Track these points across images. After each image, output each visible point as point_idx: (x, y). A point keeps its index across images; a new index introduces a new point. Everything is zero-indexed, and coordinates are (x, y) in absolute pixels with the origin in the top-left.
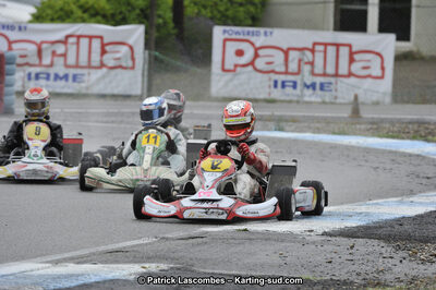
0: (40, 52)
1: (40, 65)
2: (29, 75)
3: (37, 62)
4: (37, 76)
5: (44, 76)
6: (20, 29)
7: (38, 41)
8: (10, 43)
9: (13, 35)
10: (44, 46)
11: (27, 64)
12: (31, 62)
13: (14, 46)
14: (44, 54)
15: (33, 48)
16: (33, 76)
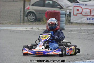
0: (91, 12)
1: (91, 16)
2: (88, 18)
3: (90, 15)
4: (90, 19)
5: (92, 19)
6: (85, 5)
7: (90, 9)
8: (82, 9)
9: (83, 7)
10: (92, 10)
11: (87, 15)
12: (88, 15)
13: (84, 10)
14: (92, 12)
15: (89, 10)
16: (89, 19)
